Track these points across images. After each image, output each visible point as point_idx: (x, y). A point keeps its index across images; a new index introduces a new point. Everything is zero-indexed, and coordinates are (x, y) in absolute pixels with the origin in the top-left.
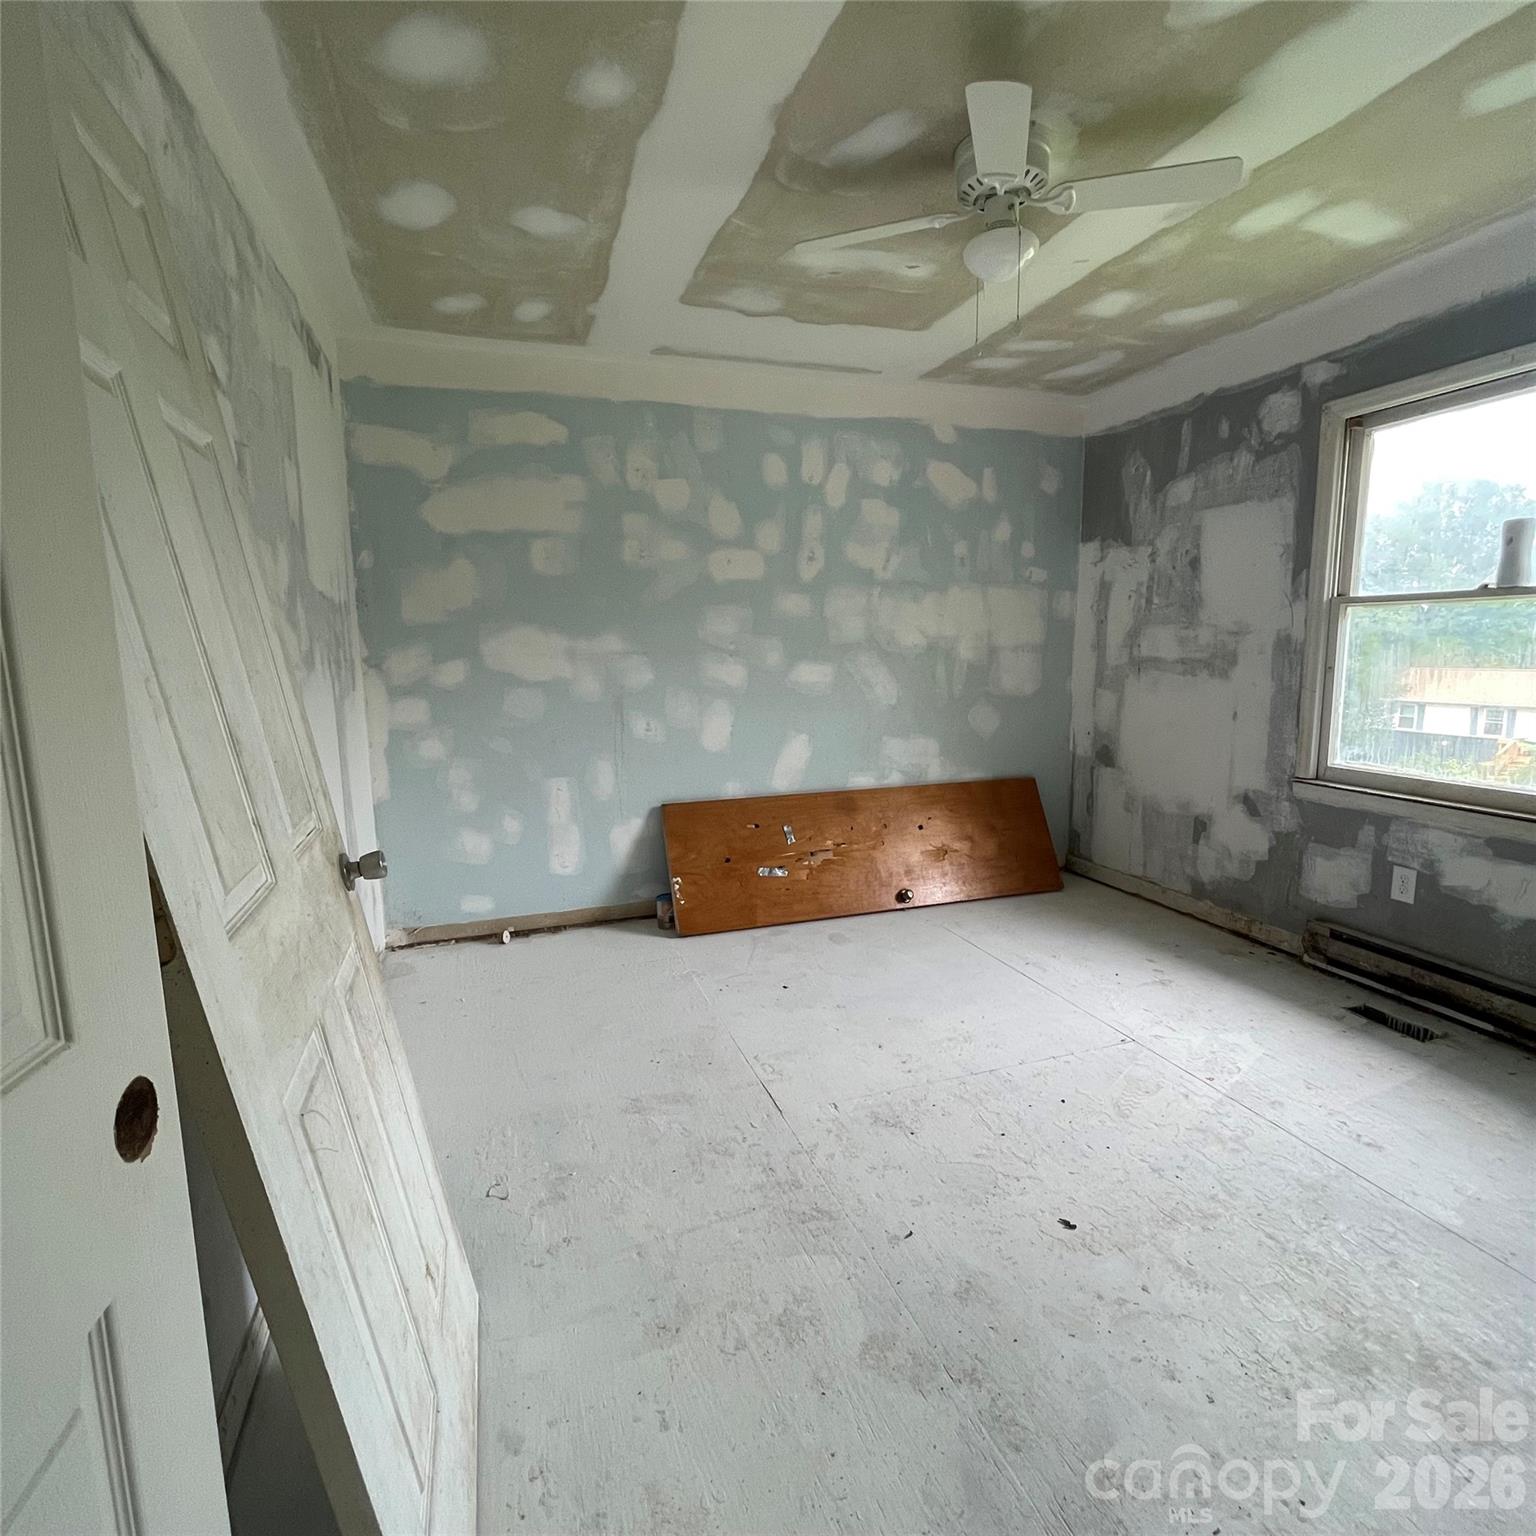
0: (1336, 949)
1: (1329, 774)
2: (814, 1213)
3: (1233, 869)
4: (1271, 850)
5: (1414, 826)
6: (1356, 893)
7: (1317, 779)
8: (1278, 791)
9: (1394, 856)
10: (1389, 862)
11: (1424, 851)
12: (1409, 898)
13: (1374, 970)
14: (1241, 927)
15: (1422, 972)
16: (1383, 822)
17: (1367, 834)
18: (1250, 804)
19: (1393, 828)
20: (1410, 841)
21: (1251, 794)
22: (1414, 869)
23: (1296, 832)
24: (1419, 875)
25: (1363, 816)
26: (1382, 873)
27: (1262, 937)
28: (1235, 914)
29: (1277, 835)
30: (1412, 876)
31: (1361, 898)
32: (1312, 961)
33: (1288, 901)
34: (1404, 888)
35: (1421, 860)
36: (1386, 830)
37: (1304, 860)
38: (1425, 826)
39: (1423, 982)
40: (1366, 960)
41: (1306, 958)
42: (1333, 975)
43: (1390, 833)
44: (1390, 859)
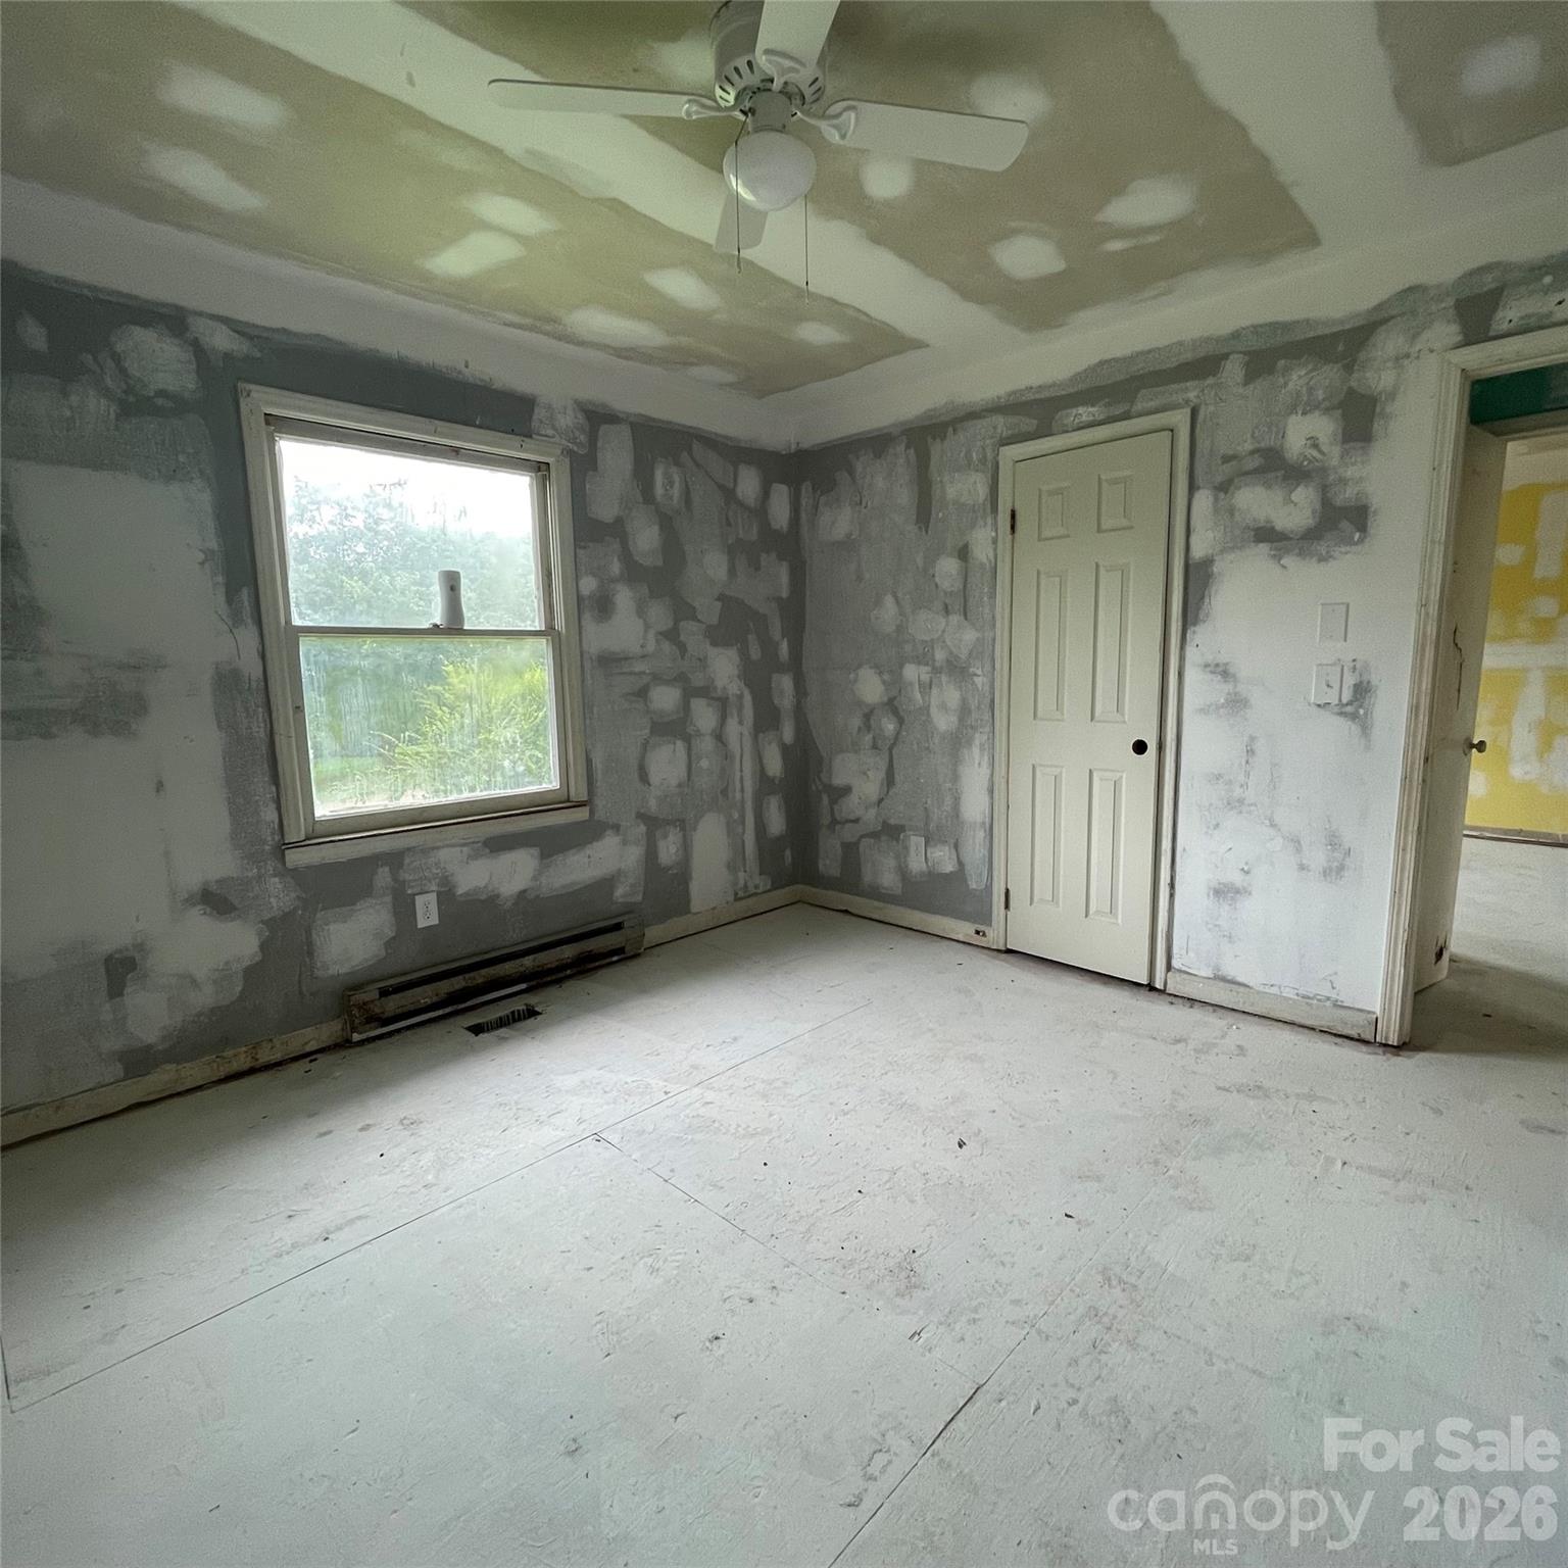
0: (392, 1004)
1: (319, 829)
2: (1114, 1283)
3: (205, 998)
4: (263, 947)
5: (426, 851)
6: (382, 942)
7: (307, 839)
8: (259, 868)
9: (413, 887)
10: (410, 895)
11: (439, 871)
12: (434, 920)
13: (435, 999)
14: (242, 1062)
15: (472, 975)
16: (394, 859)
17: (383, 876)
18: (216, 901)
19: (407, 861)
20: (424, 868)
21: (214, 888)
22: (433, 891)
23: (295, 909)
24: (439, 894)
25: (376, 860)
26: (404, 908)
27: (278, 1056)
28: (225, 1054)
29: (270, 923)
30: (432, 898)
31: (388, 944)
32: (364, 1036)
33: (301, 993)
34: (427, 913)
35: (437, 880)
36: (401, 865)
37: (314, 936)
38: (438, 848)
39: (475, 982)
40: (424, 995)
41: (356, 1037)
42: (390, 1034)
43: (405, 867)
44: (409, 892)
